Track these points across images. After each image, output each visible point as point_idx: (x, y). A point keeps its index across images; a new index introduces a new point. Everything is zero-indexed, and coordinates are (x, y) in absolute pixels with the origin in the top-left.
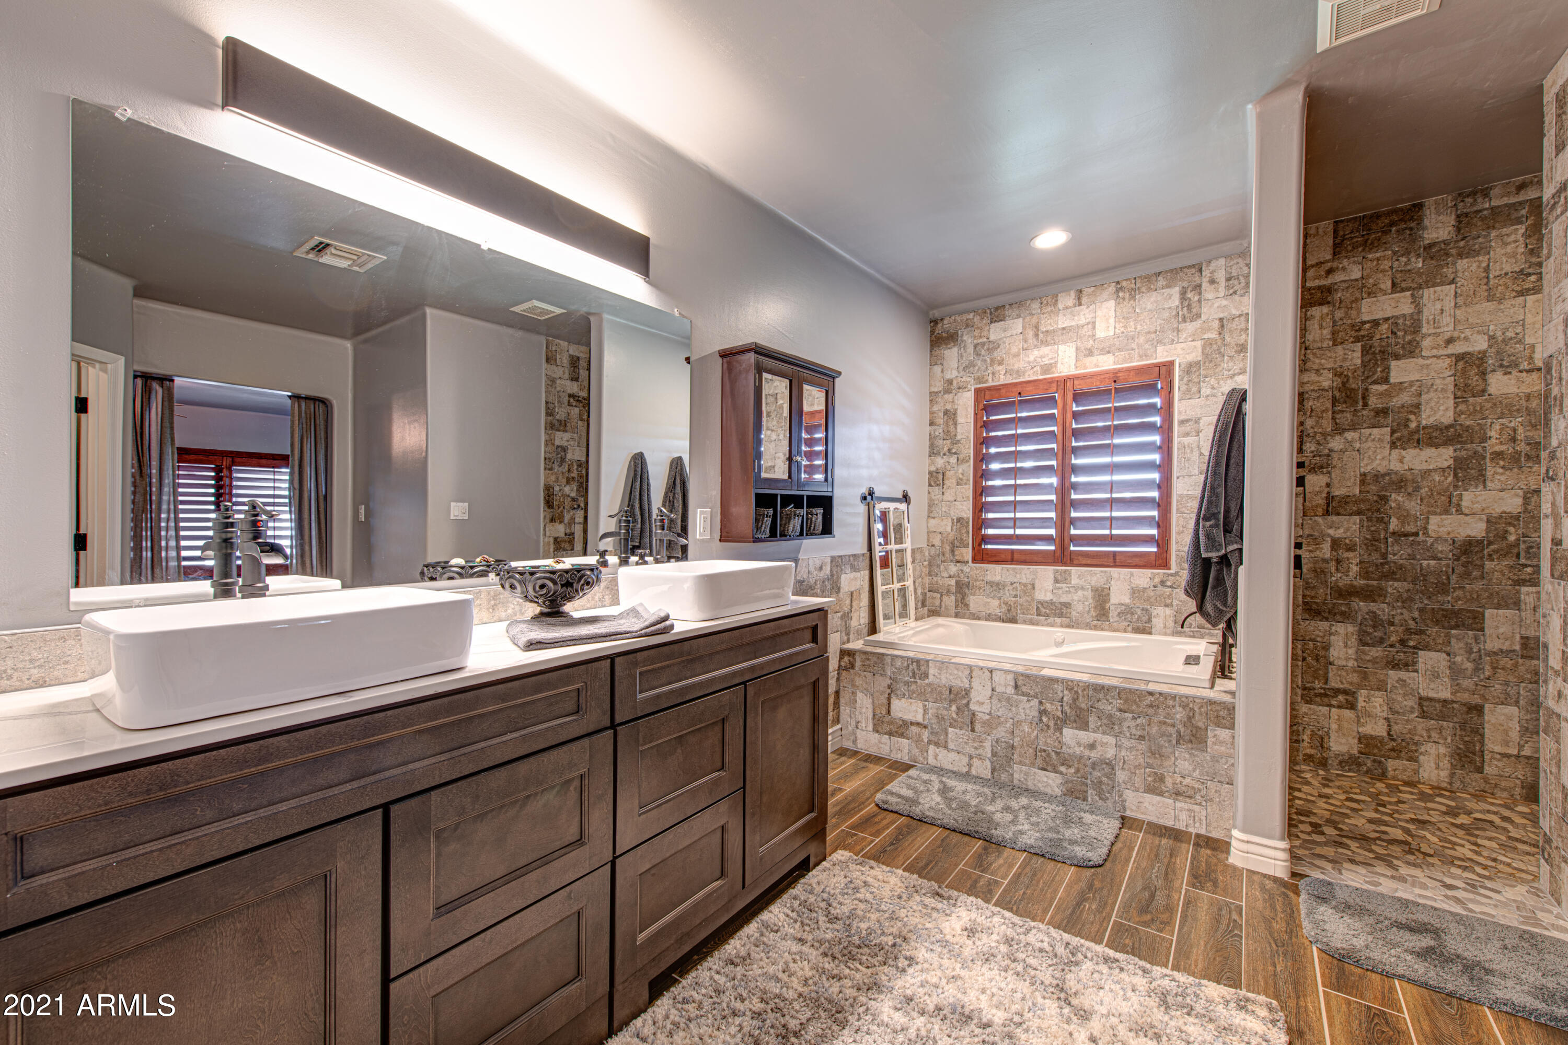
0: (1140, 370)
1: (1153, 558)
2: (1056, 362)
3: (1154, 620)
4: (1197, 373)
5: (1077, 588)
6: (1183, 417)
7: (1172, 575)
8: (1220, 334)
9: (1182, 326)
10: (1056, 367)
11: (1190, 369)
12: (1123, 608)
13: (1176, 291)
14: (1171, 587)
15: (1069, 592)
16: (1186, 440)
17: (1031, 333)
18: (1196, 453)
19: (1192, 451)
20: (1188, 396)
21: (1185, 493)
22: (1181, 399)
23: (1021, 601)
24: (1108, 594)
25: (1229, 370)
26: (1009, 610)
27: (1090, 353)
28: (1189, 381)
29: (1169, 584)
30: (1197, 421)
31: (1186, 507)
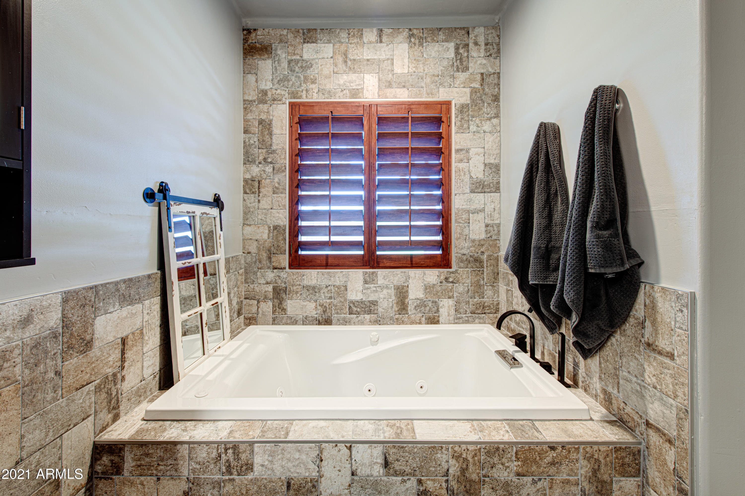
0: (428, 105)
1: (439, 259)
2: (363, 89)
3: (440, 310)
4: (467, 114)
5: (382, 288)
6: (458, 147)
7: (453, 273)
8: (482, 85)
9: (457, 74)
10: (363, 93)
11: (463, 109)
12: (419, 301)
13: (451, 45)
14: (452, 282)
15: (376, 291)
16: (461, 165)
17: (340, 59)
18: (467, 176)
19: (465, 174)
20: (462, 131)
21: (461, 207)
22: (456, 133)
23: (335, 302)
24: (407, 291)
25: (488, 114)
26: (324, 312)
27: (389, 85)
28: (462, 119)
29: (451, 280)
30: (468, 151)
31: (462, 218)
